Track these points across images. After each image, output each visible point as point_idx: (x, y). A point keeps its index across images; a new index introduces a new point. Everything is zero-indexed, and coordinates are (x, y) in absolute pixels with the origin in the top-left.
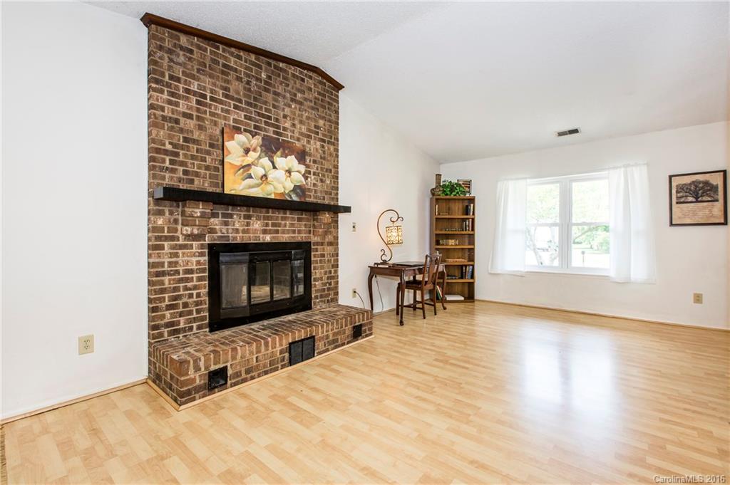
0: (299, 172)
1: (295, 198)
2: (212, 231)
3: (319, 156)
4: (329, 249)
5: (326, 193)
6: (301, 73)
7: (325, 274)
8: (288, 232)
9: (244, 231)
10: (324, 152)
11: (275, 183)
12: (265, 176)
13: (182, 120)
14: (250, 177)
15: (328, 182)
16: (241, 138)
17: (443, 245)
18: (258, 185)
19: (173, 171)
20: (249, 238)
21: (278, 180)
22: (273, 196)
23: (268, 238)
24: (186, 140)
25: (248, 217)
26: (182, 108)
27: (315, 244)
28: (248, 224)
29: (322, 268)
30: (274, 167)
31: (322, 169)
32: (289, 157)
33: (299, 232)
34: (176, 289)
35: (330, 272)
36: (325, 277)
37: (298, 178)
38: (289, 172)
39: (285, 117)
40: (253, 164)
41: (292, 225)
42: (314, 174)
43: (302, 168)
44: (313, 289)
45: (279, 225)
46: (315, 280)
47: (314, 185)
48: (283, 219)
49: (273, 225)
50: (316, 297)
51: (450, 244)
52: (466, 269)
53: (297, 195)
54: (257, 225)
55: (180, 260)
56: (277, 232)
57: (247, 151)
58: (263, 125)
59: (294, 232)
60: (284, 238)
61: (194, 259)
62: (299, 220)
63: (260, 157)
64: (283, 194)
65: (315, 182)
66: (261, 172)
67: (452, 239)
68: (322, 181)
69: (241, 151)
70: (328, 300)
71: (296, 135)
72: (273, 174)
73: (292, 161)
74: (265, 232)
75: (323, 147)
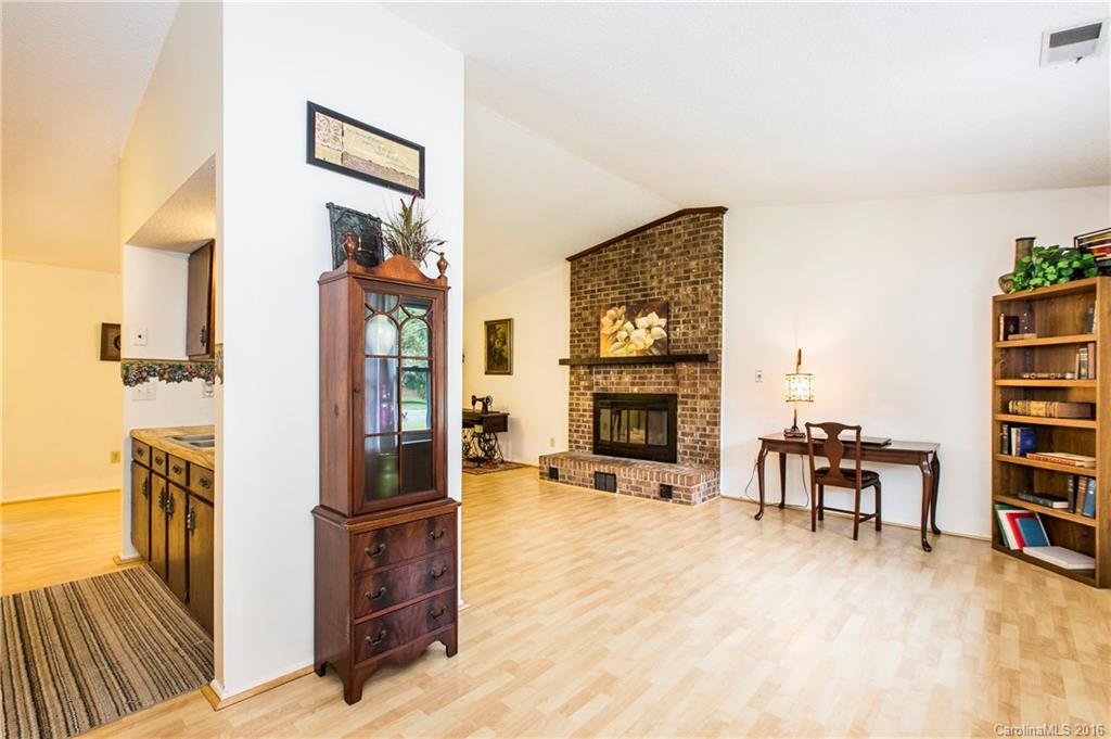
0: (659, 326)
1: (655, 352)
2: (597, 384)
3: (690, 301)
4: (704, 403)
5: (700, 339)
6: (667, 226)
7: (698, 429)
8: (654, 384)
9: (618, 384)
10: (697, 295)
11: (637, 342)
12: (628, 337)
13: (583, 312)
14: (617, 341)
15: (703, 327)
16: (611, 312)
17: (1016, 413)
18: (623, 346)
19: (579, 346)
20: (621, 390)
21: (638, 338)
22: (634, 354)
23: (636, 390)
24: (585, 325)
25: (621, 372)
26: (584, 305)
27: (683, 396)
28: (620, 378)
29: (692, 423)
30: (636, 328)
31: (694, 315)
32: (650, 315)
33: (666, 384)
34: (578, 421)
35: (705, 430)
36: (697, 435)
37: (659, 333)
38: (649, 328)
39: (652, 277)
40: (619, 330)
41: (658, 377)
42: (684, 322)
43: (663, 322)
44: (679, 444)
45: (646, 378)
46: (683, 434)
47: (684, 334)
48: (649, 372)
49: (641, 378)
50: (685, 453)
51: (1034, 412)
53: (658, 348)
54: (627, 379)
55: (581, 402)
56: (643, 384)
57: (615, 321)
58: (633, 294)
59: (660, 384)
60: (651, 389)
61: (587, 403)
62: (666, 372)
63: (624, 323)
64: (643, 351)
65: (685, 330)
66: (623, 334)
67: (1039, 399)
68: (693, 327)
69: (611, 321)
70: (701, 462)
71: (664, 289)
72: (635, 334)
73: (653, 318)
74: (633, 384)
75: (695, 289)
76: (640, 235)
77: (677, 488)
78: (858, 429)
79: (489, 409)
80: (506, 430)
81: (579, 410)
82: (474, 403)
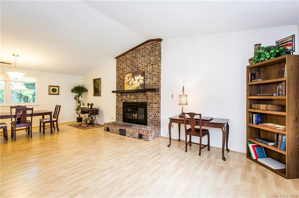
0: (141, 79)
1: (141, 88)
2: (124, 99)
3: (151, 71)
4: (155, 105)
5: (154, 84)
6: (144, 46)
7: (153, 114)
8: (140, 99)
9: (130, 99)
10: (153, 69)
11: (135, 85)
12: (132, 83)
13: (120, 75)
14: (129, 85)
15: (155, 79)
16: (128, 75)
17: (255, 109)
18: (131, 86)
19: (119, 87)
20: (131, 101)
21: (135, 84)
22: (134, 89)
23: (135, 101)
24: (120, 79)
25: (131, 95)
26: (120, 73)
27: (149, 103)
28: (131, 97)
29: (152, 112)
30: (135, 80)
31: (152, 75)
32: (139, 76)
33: (144, 99)
34: (119, 111)
35: (155, 114)
36: (153, 116)
37: (142, 82)
38: (139, 80)
39: (140, 63)
40: (130, 81)
41: (142, 97)
42: (149, 78)
43: (143, 78)
44: (148, 119)
45: (138, 97)
46: (149, 116)
47: (149, 82)
48: (139, 95)
49: (137, 97)
50: (150, 122)
51: (261, 109)
52: (282, 138)
53: (141, 87)
54: (133, 97)
55: (119, 105)
56: (137, 99)
57: (129, 78)
58: (134, 69)
59: (142, 99)
60: (139, 101)
61: (121, 105)
62: (144, 95)
63: (131, 79)
64: (137, 88)
65: (149, 81)
66: (131, 82)
67: (263, 104)
68: (152, 80)
69: (128, 78)
70: (154, 125)
71: (143, 67)
72: (134, 82)
73: (140, 77)
74: (134, 99)
75: (152, 67)
76: (136, 49)
77: (144, 135)
78: (200, 115)
79: (93, 107)
80: (98, 114)
81: (119, 108)
82: (88, 106)
